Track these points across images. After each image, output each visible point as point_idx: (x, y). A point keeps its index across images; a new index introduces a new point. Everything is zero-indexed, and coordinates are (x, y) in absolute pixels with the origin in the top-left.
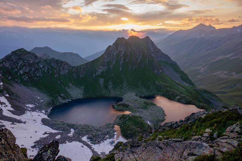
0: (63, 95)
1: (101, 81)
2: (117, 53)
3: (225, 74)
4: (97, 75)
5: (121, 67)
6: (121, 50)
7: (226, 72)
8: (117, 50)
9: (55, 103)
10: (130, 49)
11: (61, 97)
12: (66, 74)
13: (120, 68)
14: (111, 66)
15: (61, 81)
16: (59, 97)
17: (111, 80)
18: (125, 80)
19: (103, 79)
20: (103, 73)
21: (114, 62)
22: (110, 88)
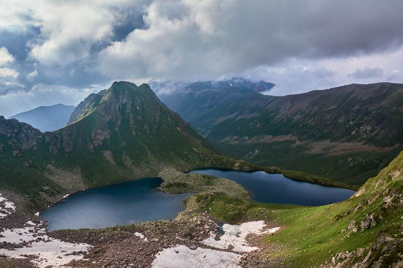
0: (46, 188)
1: (108, 155)
2: (119, 107)
3: (236, 140)
4: (96, 145)
5: (134, 129)
6: (124, 101)
7: (235, 137)
8: (118, 102)
9: (39, 206)
10: (139, 100)
11: (46, 192)
12: (34, 148)
13: (133, 132)
14: (116, 129)
15: (29, 163)
16: (40, 193)
17: (124, 152)
18: (148, 150)
19: (109, 151)
20: (105, 141)
21: (120, 123)
22: (130, 166)
